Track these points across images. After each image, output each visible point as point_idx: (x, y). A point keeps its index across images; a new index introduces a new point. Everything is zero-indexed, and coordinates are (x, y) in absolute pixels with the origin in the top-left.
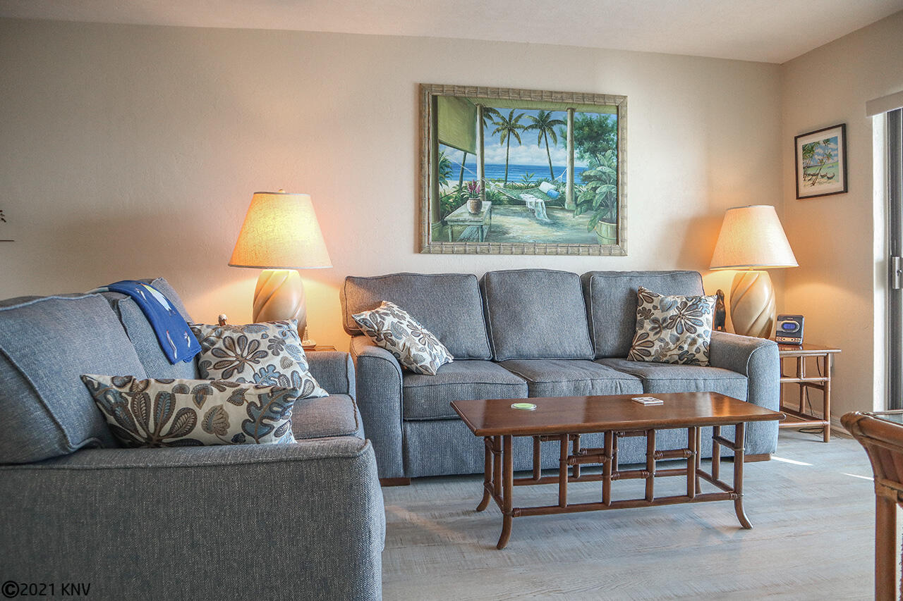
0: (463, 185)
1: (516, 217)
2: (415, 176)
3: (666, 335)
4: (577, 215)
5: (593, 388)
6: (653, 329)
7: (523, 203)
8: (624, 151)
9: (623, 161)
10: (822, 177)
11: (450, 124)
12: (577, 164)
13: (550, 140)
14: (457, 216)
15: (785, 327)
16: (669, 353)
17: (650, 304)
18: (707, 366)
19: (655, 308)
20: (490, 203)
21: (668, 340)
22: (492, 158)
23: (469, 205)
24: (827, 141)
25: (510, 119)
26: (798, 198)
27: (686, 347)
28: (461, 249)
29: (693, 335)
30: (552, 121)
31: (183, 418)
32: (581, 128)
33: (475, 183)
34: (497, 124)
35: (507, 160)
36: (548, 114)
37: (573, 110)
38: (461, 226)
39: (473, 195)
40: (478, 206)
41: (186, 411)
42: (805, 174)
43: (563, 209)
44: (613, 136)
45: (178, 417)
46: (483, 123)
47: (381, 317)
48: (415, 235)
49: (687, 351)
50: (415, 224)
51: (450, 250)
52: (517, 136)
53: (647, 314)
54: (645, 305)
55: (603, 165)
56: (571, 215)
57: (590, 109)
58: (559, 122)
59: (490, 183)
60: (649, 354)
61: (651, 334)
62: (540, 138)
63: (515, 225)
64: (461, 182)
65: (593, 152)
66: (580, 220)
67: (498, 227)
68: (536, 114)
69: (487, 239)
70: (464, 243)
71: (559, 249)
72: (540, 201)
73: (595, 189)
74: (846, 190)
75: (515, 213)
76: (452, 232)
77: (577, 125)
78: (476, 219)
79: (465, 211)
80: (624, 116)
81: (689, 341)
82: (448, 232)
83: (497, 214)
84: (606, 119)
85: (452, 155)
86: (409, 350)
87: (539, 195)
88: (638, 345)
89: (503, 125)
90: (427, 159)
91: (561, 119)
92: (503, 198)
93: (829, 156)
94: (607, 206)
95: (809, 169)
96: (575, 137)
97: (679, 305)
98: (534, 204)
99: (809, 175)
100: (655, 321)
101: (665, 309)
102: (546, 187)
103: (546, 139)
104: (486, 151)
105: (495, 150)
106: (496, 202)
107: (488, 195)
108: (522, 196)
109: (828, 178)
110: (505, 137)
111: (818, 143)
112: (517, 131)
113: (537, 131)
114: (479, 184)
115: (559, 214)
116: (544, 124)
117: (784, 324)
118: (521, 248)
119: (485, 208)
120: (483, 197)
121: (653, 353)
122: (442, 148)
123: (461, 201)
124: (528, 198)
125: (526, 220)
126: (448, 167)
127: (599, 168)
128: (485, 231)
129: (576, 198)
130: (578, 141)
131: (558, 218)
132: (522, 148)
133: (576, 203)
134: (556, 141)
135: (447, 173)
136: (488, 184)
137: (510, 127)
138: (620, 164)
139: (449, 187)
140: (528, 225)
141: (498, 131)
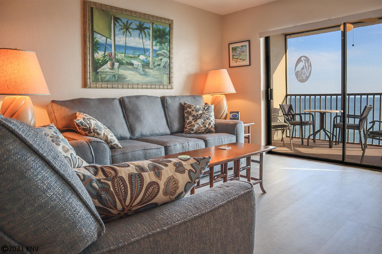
0: (106, 54)
1: (129, 71)
2: (82, 48)
3: (199, 122)
4: (154, 71)
5: (189, 146)
6: (193, 119)
7: (132, 64)
8: (172, 44)
9: (172, 48)
10: (240, 59)
11: (99, 23)
12: (155, 48)
13: (144, 36)
14: (103, 69)
15: (233, 116)
16: (201, 129)
17: (190, 109)
18: (215, 133)
19: (193, 110)
20: (118, 64)
21: (200, 123)
22: (119, 42)
23: (109, 64)
24: (242, 46)
25: (127, 24)
26: (230, 67)
27: (207, 126)
28: (106, 86)
29: (209, 121)
30: (144, 27)
31: (150, 190)
32: (156, 32)
33: (111, 53)
34: (121, 25)
35: (126, 43)
36: (143, 24)
37: (153, 23)
38: (105, 74)
39: (111, 59)
40: (113, 65)
41: (152, 184)
42: (233, 58)
43: (149, 68)
44: (168, 37)
45: (147, 189)
46: (115, 24)
47: (89, 121)
48: (82, 79)
49: (208, 128)
50: (82, 73)
51: (100, 86)
52: (130, 32)
53: (189, 113)
54: (188, 109)
55: (164, 49)
56: (152, 71)
57: (160, 24)
58: (147, 28)
59: (118, 54)
60: (193, 130)
61: (193, 121)
62: (139, 34)
63: (129, 74)
64: (105, 53)
65: (161, 43)
66: (156, 73)
67: (122, 75)
68: (138, 23)
69: (117, 81)
70: (107, 83)
71: (148, 86)
72: (140, 64)
73: (161, 59)
74: (250, 65)
75: (129, 69)
76: (101, 78)
77: (154, 30)
78: (112, 71)
79: (106, 68)
80: (172, 29)
81: (208, 123)
82: (99, 77)
83: (121, 69)
84: (166, 29)
85: (100, 39)
86: (107, 136)
87: (139, 61)
88: (188, 127)
89: (124, 26)
90: (88, 40)
91: (148, 27)
92: (124, 61)
93: (243, 52)
94: (166, 67)
95: (235, 56)
96: (154, 36)
97: (202, 109)
98: (137, 65)
99: (235, 58)
100: (194, 116)
101: (197, 111)
102: (142, 57)
103: (142, 36)
104: (116, 38)
105: (120, 38)
106: (121, 63)
107: (117, 59)
108: (132, 61)
109: (243, 60)
110: (124, 32)
111: (239, 47)
112: (130, 30)
113: (138, 31)
114: (113, 54)
115: (147, 70)
116: (141, 28)
117: (233, 115)
118: (132, 86)
119: (116, 66)
120: (115, 61)
121: (195, 129)
122: (96, 35)
123: (105, 62)
124: (135, 62)
125: (134, 73)
126: (98, 44)
127: (163, 50)
128: (116, 77)
129: (154, 63)
130: (155, 38)
131: (147, 72)
132: (132, 38)
133: (154, 66)
134: (146, 37)
135: (98, 48)
136: (117, 55)
137: (127, 28)
138: (171, 49)
139: (99, 55)
140: (134, 75)
141: (122, 29)
